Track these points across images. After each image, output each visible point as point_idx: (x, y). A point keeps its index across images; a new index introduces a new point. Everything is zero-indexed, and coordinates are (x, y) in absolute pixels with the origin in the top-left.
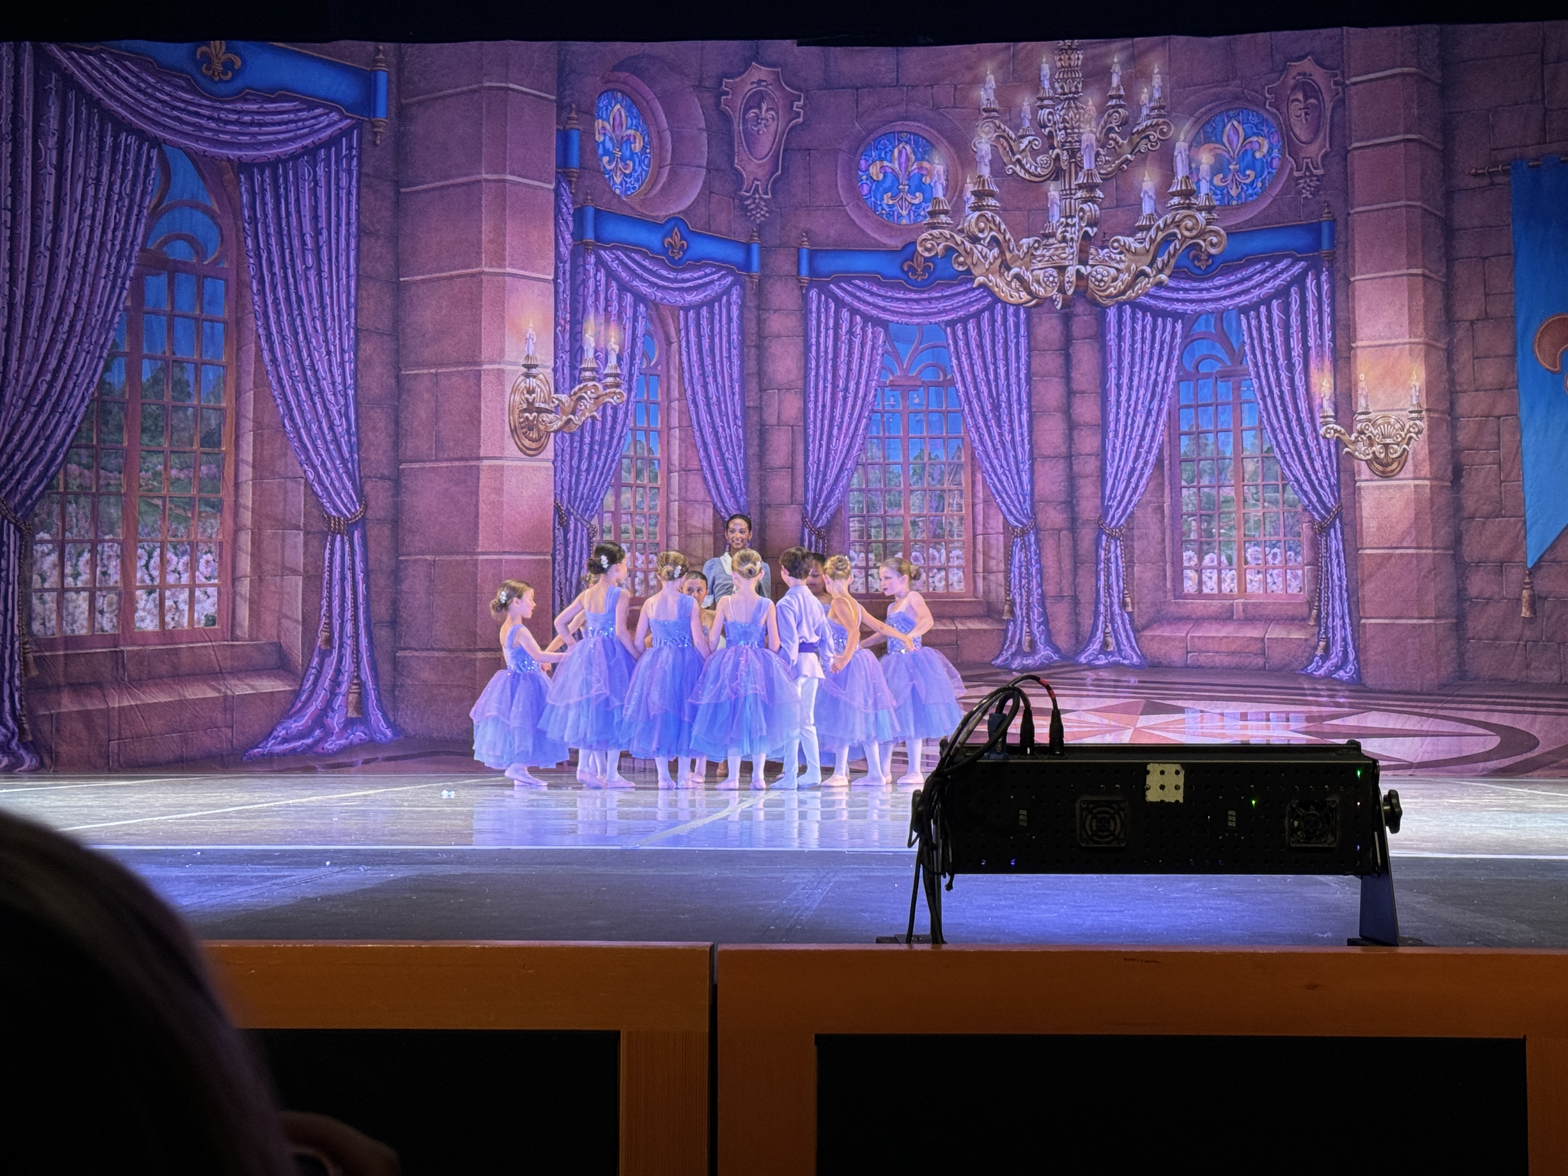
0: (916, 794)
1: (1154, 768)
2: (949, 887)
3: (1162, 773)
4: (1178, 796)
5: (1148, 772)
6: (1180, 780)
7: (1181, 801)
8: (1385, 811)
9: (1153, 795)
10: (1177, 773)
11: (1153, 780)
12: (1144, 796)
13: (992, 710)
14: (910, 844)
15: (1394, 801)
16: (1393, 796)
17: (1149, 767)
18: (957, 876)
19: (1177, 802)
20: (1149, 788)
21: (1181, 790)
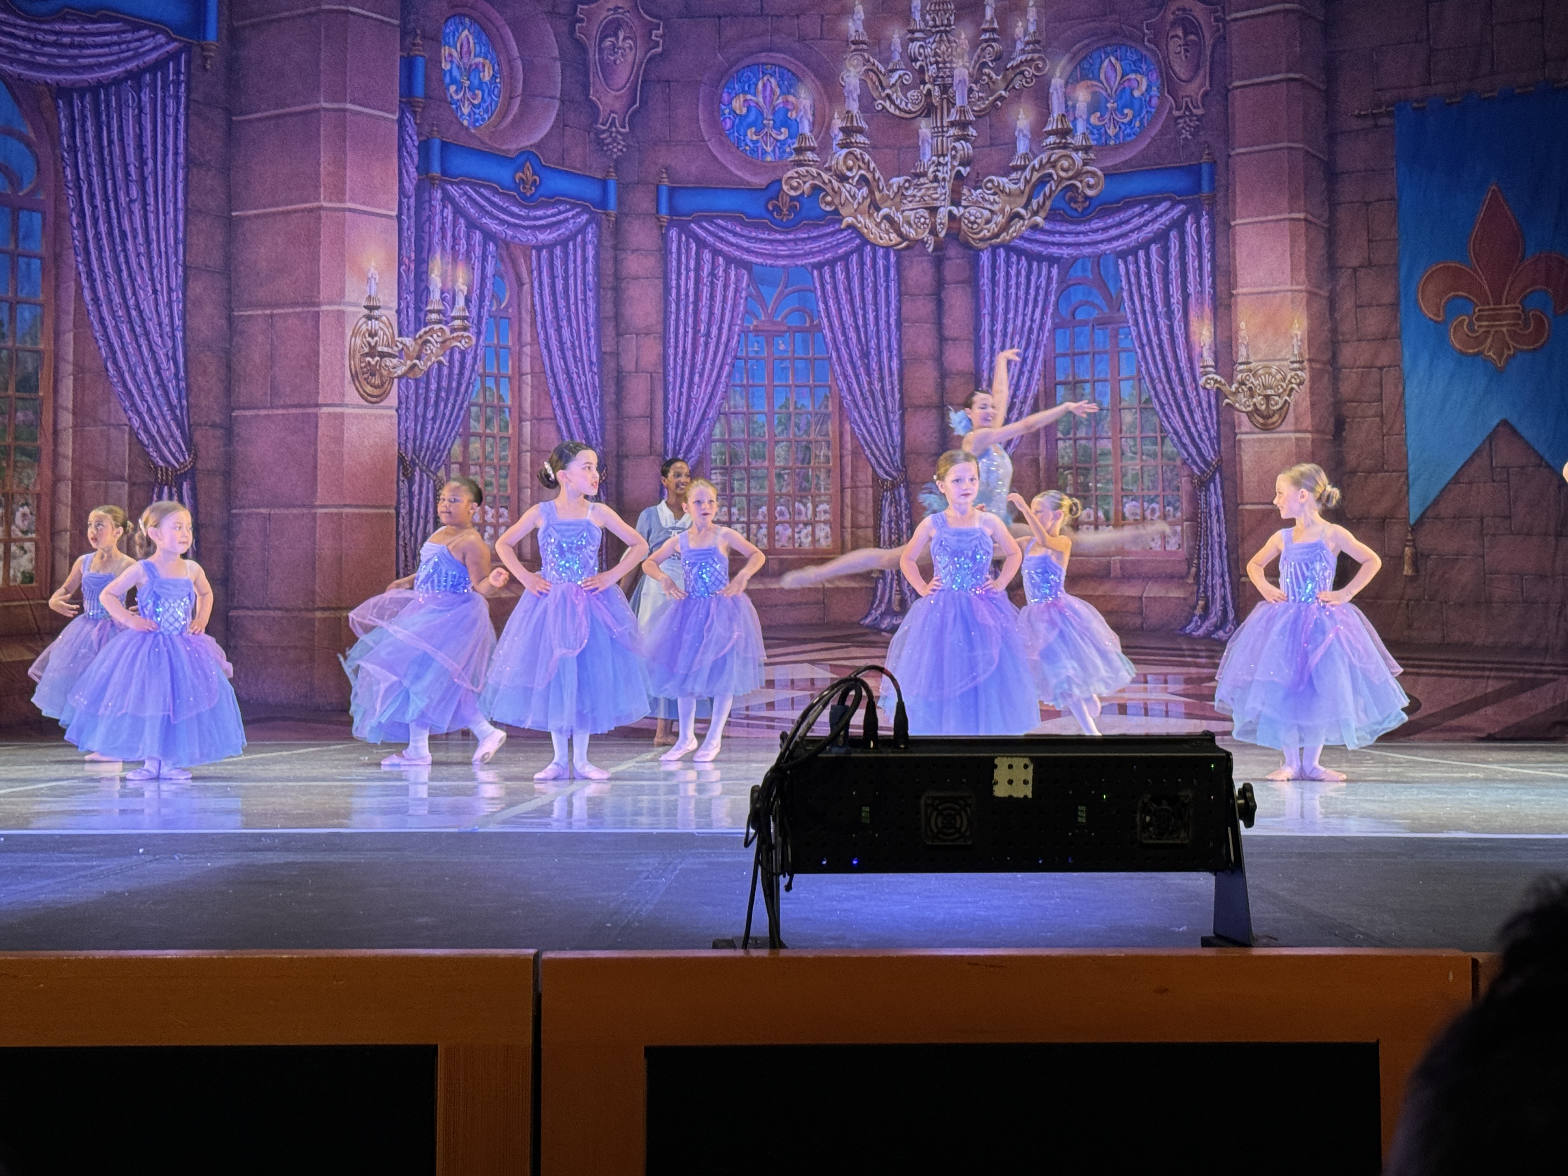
0: (754, 790)
1: (1002, 762)
2: (788, 888)
3: (1010, 767)
4: (1027, 791)
5: (996, 766)
6: (1029, 774)
7: (1030, 796)
8: (1239, 805)
9: (1001, 791)
10: (1026, 767)
11: (1001, 774)
12: (992, 791)
13: (834, 702)
14: (747, 844)
15: (1248, 794)
16: (1247, 790)
17: (997, 761)
18: (796, 876)
19: (1026, 797)
20: (996, 783)
21: (1030, 785)
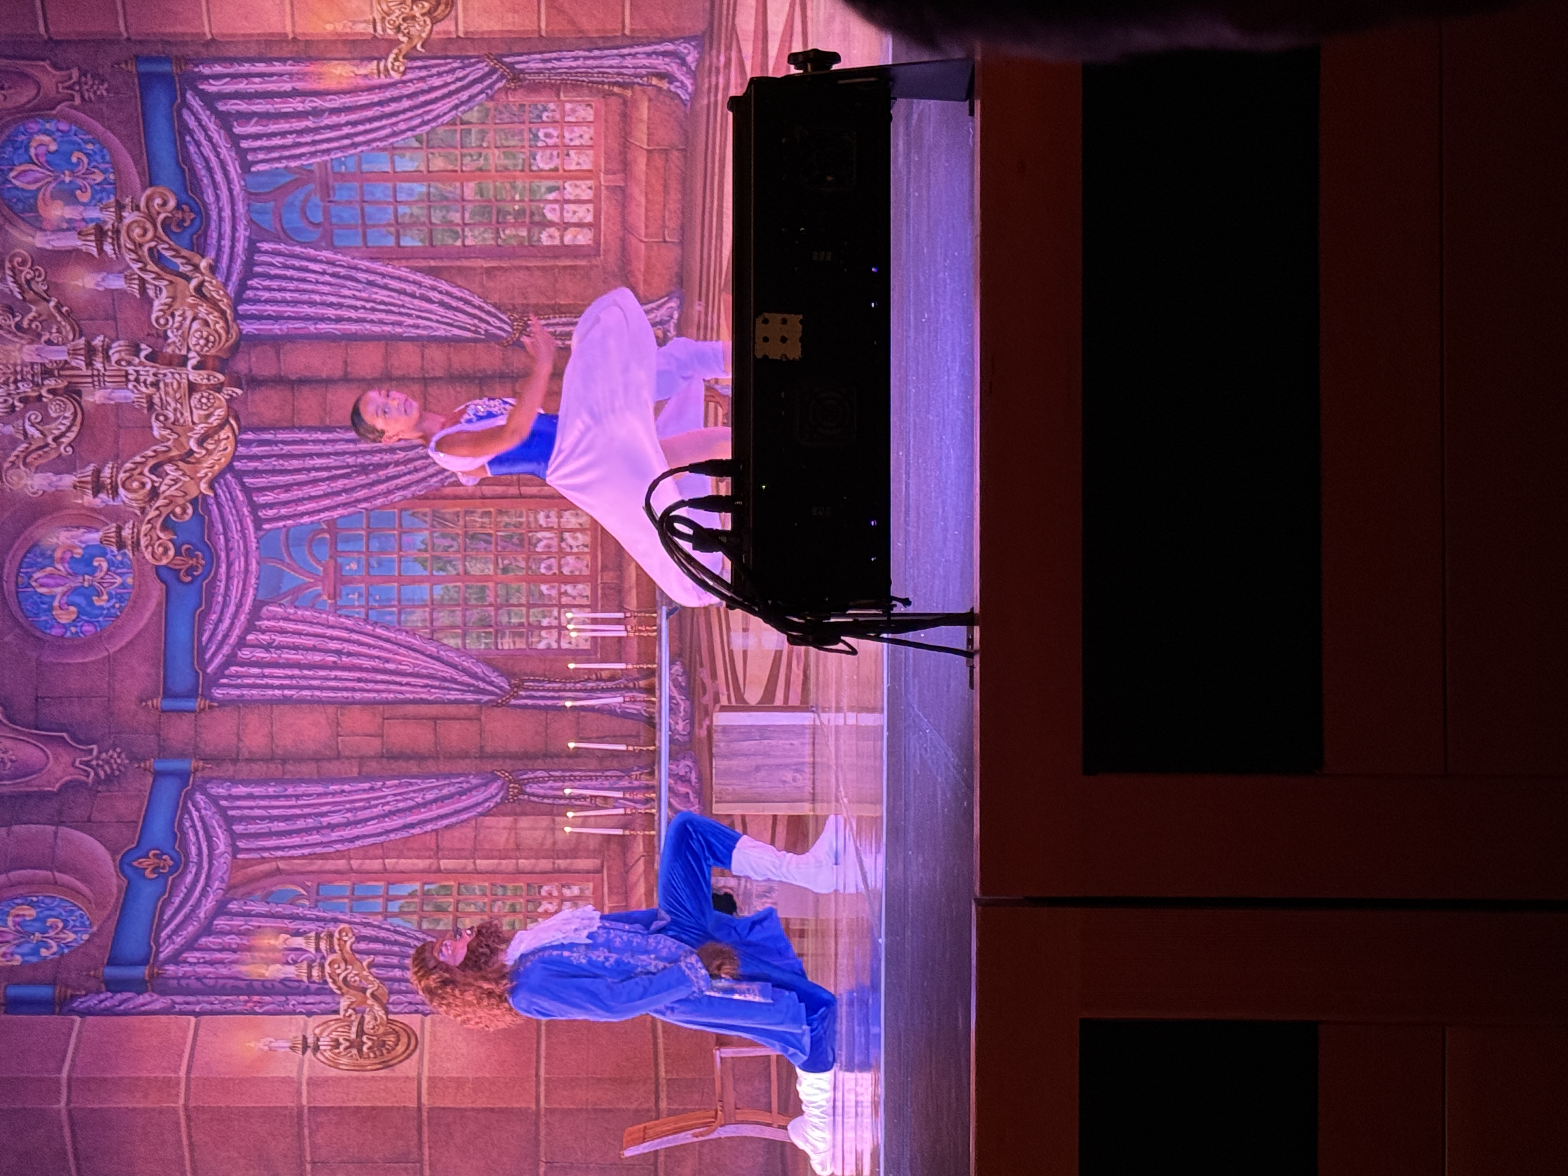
1: (761, 350)
2: (906, 602)
3: (766, 339)
4: (795, 320)
5: (765, 357)
6: (776, 318)
7: (801, 317)
8: (813, 69)
9: (794, 352)
10: (766, 321)
11: (775, 352)
12: (794, 361)
13: (687, 546)
14: (854, 652)
15: (801, 58)
16: (794, 58)
17: (759, 356)
18: (894, 592)
19: (801, 322)
20: (786, 356)
21: (786, 316)
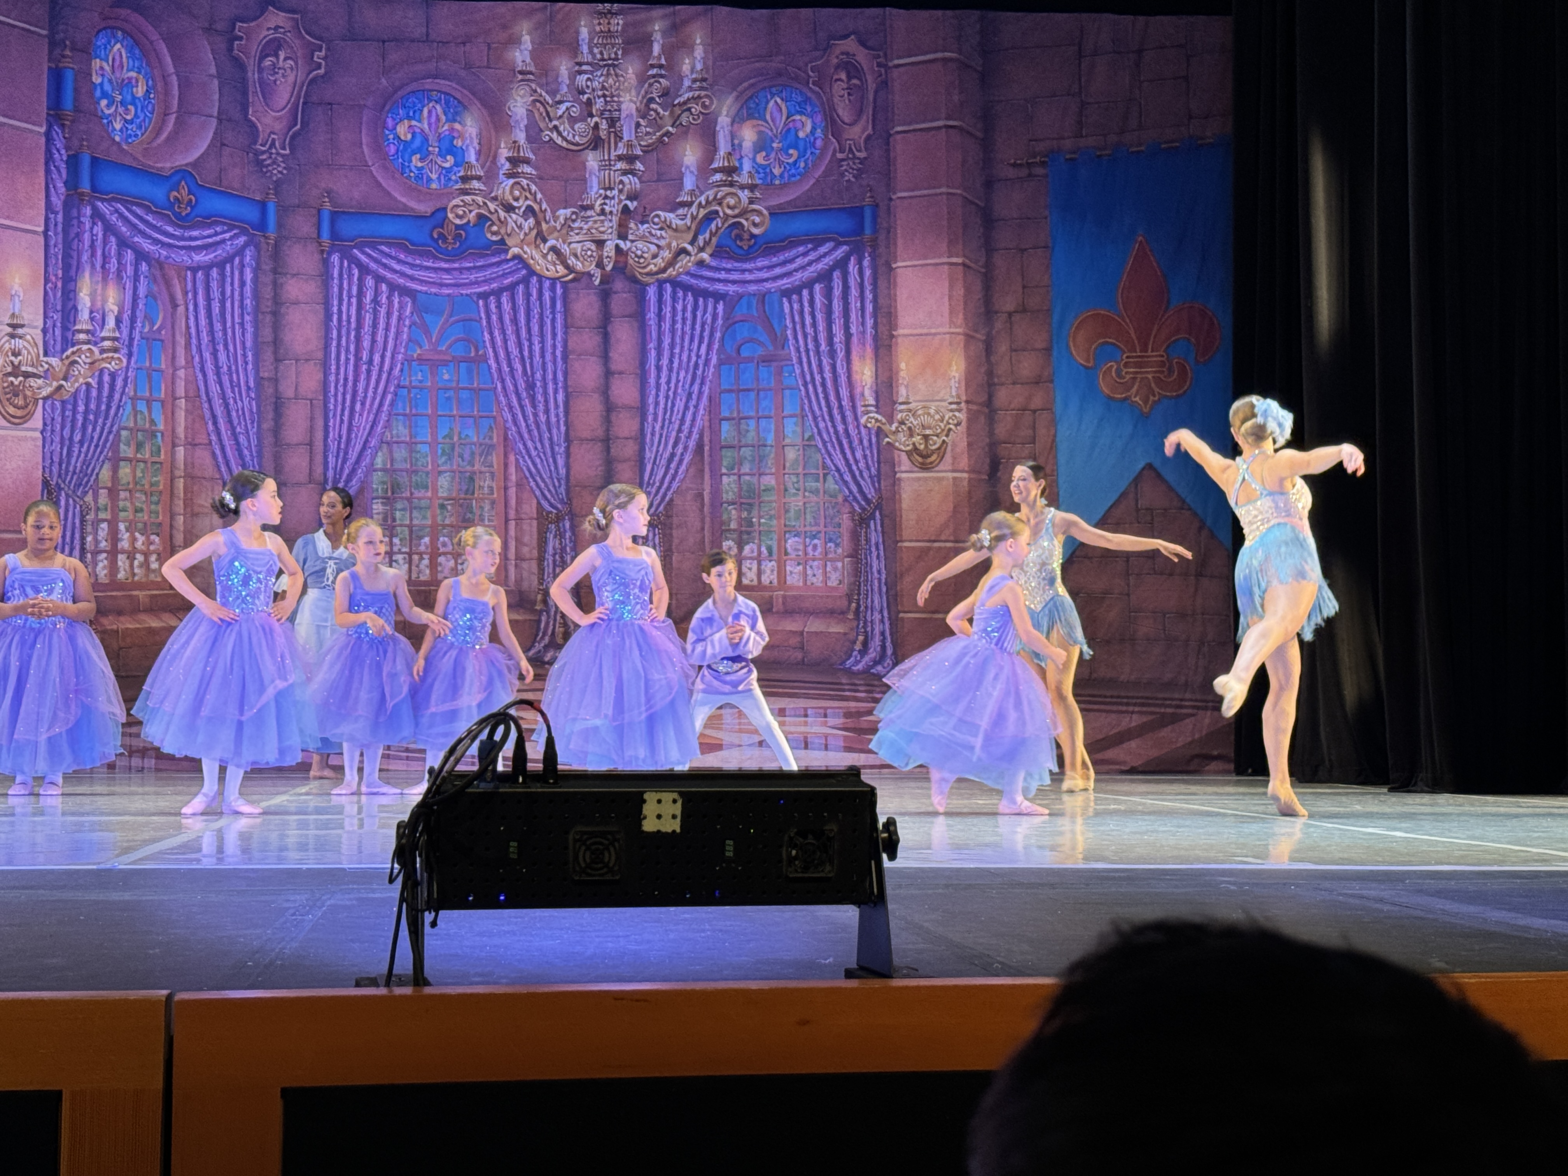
0: (399, 826)
1: (650, 797)
2: (434, 924)
3: (659, 801)
4: (675, 826)
5: (644, 801)
6: (678, 809)
7: (678, 830)
8: (883, 839)
9: (649, 825)
10: (675, 801)
11: (650, 809)
12: (640, 825)
13: (484, 735)
14: (391, 880)
15: (892, 828)
16: (891, 824)
17: (646, 796)
18: (442, 913)
19: (674, 831)
20: (645, 818)
21: (679, 819)
